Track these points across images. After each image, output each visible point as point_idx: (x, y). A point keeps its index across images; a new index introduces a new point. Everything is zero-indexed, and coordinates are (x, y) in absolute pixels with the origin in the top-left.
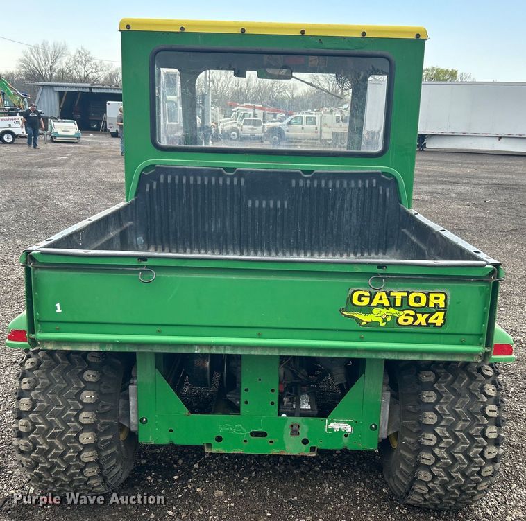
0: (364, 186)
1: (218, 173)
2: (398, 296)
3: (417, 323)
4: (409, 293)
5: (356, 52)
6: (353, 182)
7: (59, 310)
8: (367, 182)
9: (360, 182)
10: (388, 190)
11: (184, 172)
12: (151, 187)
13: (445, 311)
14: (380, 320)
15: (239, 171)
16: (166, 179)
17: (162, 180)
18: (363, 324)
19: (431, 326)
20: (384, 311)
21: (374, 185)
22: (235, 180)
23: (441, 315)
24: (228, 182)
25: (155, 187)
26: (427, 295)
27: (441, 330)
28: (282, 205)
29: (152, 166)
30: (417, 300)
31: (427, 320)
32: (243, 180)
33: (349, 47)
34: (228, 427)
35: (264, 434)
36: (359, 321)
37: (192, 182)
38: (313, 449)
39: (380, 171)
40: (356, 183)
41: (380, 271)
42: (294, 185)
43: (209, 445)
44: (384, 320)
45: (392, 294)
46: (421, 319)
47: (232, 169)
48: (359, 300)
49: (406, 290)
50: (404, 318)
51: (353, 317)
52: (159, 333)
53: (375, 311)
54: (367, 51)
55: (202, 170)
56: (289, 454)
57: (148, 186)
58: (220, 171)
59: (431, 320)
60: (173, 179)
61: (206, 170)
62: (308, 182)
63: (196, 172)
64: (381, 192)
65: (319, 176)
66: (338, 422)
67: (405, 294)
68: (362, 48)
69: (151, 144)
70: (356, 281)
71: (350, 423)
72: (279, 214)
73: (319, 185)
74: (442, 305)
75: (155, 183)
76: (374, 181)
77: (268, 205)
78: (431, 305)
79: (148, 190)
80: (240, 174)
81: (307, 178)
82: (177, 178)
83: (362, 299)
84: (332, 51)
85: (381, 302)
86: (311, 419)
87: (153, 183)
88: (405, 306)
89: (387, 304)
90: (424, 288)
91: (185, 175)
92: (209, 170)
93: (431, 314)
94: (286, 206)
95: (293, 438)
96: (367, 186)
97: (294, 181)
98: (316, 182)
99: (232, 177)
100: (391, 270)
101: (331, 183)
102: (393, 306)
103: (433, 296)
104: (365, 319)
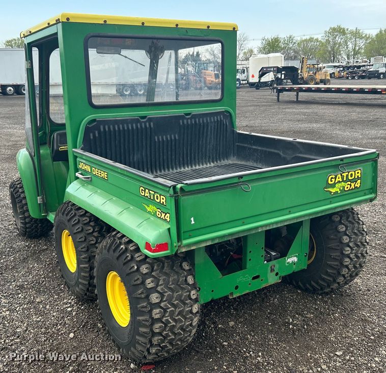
0: (217, 120)
1: (136, 121)
2: (345, 175)
3: (351, 188)
4: (349, 173)
5: (205, 38)
6: (212, 118)
7: (193, 222)
9: (216, 117)
10: (227, 121)
11: (116, 122)
12: (94, 136)
13: (361, 179)
14: (338, 190)
15: (149, 118)
16: (104, 128)
17: (102, 130)
18: (332, 194)
19: (356, 188)
20: (340, 184)
21: (222, 119)
22: (147, 124)
23: (359, 181)
24: (143, 126)
25: (97, 135)
26: (355, 172)
27: (359, 190)
28: (175, 137)
29: (94, 120)
30: (351, 175)
32: (152, 124)
33: (202, 35)
34: (241, 278)
35: (258, 277)
37: (121, 128)
38: (280, 278)
39: (224, 110)
40: (214, 118)
41: (341, 162)
42: (181, 124)
43: (232, 294)
44: (340, 190)
45: (343, 174)
46: (353, 185)
47: (145, 117)
48: (331, 181)
49: (348, 171)
50: (347, 186)
51: (329, 191)
52: (244, 224)
53: (337, 185)
54: (211, 38)
55: (127, 119)
56: (270, 284)
57: (91, 135)
58: (138, 119)
59: (356, 185)
60: (109, 128)
61: (129, 119)
62: (189, 121)
63: (124, 122)
64: (225, 123)
65: (195, 116)
66: (291, 257)
67: (347, 173)
68: (208, 36)
69: (88, 104)
70: (330, 170)
71: (296, 256)
72: (173, 143)
73: (195, 122)
74: (360, 176)
75: (97, 132)
77: (167, 138)
78: (356, 177)
79: (92, 137)
80: (150, 120)
81: (189, 118)
82: (111, 127)
84: (193, 38)
85: (339, 180)
86: (279, 259)
87: (95, 132)
88: (347, 180)
89: (341, 180)
90: (354, 168)
91: (117, 124)
92: (132, 119)
93: (356, 182)
94: (177, 138)
95: (272, 274)
96: (219, 120)
97: (181, 121)
98: (193, 120)
99: (145, 123)
100: (345, 161)
101: (201, 120)
102: (343, 181)
103: (356, 172)
104: (333, 190)
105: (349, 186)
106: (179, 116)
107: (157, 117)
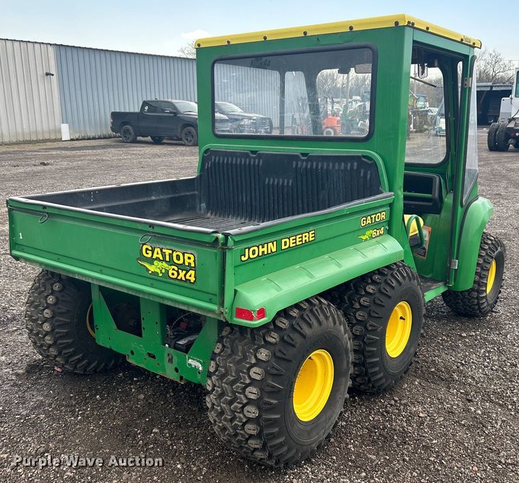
0: (346, 168)
1: (245, 155)
2: (168, 252)
3: (179, 278)
4: (173, 251)
6: (337, 164)
7: (21, 237)
8: (349, 164)
9: (343, 164)
10: (369, 172)
13: (195, 270)
14: (158, 271)
15: (259, 154)
18: (150, 272)
19: (188, 281)
20: (160, 263)
21: (355, 168)
22: (257, 161)
23: (192, 272)
24: (252, 163)
25: (210, 166)
26: (183, 254)
27: (194, 287)
28: (288, 183)
29: (209, 150)
30: (178, 257)
31: (185, 275)
32: (261, 161)
34: (136, 345)
35: (154, 357)
36: (148, 270)
37: (230, 162)
38: (181, 378)
39: (360, 154)
40: (340, 165)
41: (150, 229)
42: (294, 166)
43: (128, 356)
44: (161, 272)
45: (164, 250)
46: (182, 274)
47: (253, 152)
48: (146, 252)
49: (171, 248)
51: (144, 266)
53: (156, 263)
54: (355, 43)
55: (236, 152)
57: (207, 164)
58: (247, 153)
59: (187, 277)
60: (219, 160)
61: (239, 152)
62: (304, 163)
63: (233, 154)
64: (362, 175)
65: (312, 159)
66: (193, 359)
67: (171, 252)
68: (350, 41)
71: (200, 363)
72: (286, 190)
73: (312, 166)
74: (193, 265)
76: (355, 164)
77: (278, 182)
78: (186, 263)
80: (260, 156)
81: (304, 160)
82: (221, 159)
83: (148, 252)
84: (326, 47)
85: (158, 256)
86: (178, 352)
88: (171, 263)
89: (161, 258)
90: (182, 248)
91: (226, 156)
92: (241, 153)
93: (187, 272)
94: (290, 184)
95: (170, 364)
96: (349, 168)
97: (294, 163)
98: (309, 164)
99: (254, 158)
100: (157, 230)
101: (320, 164)
102: (164, 260)
103: (186, 255)
104: (152, 268)
105: (176, 273)
106: (291, 155)
107: (267, 154)
